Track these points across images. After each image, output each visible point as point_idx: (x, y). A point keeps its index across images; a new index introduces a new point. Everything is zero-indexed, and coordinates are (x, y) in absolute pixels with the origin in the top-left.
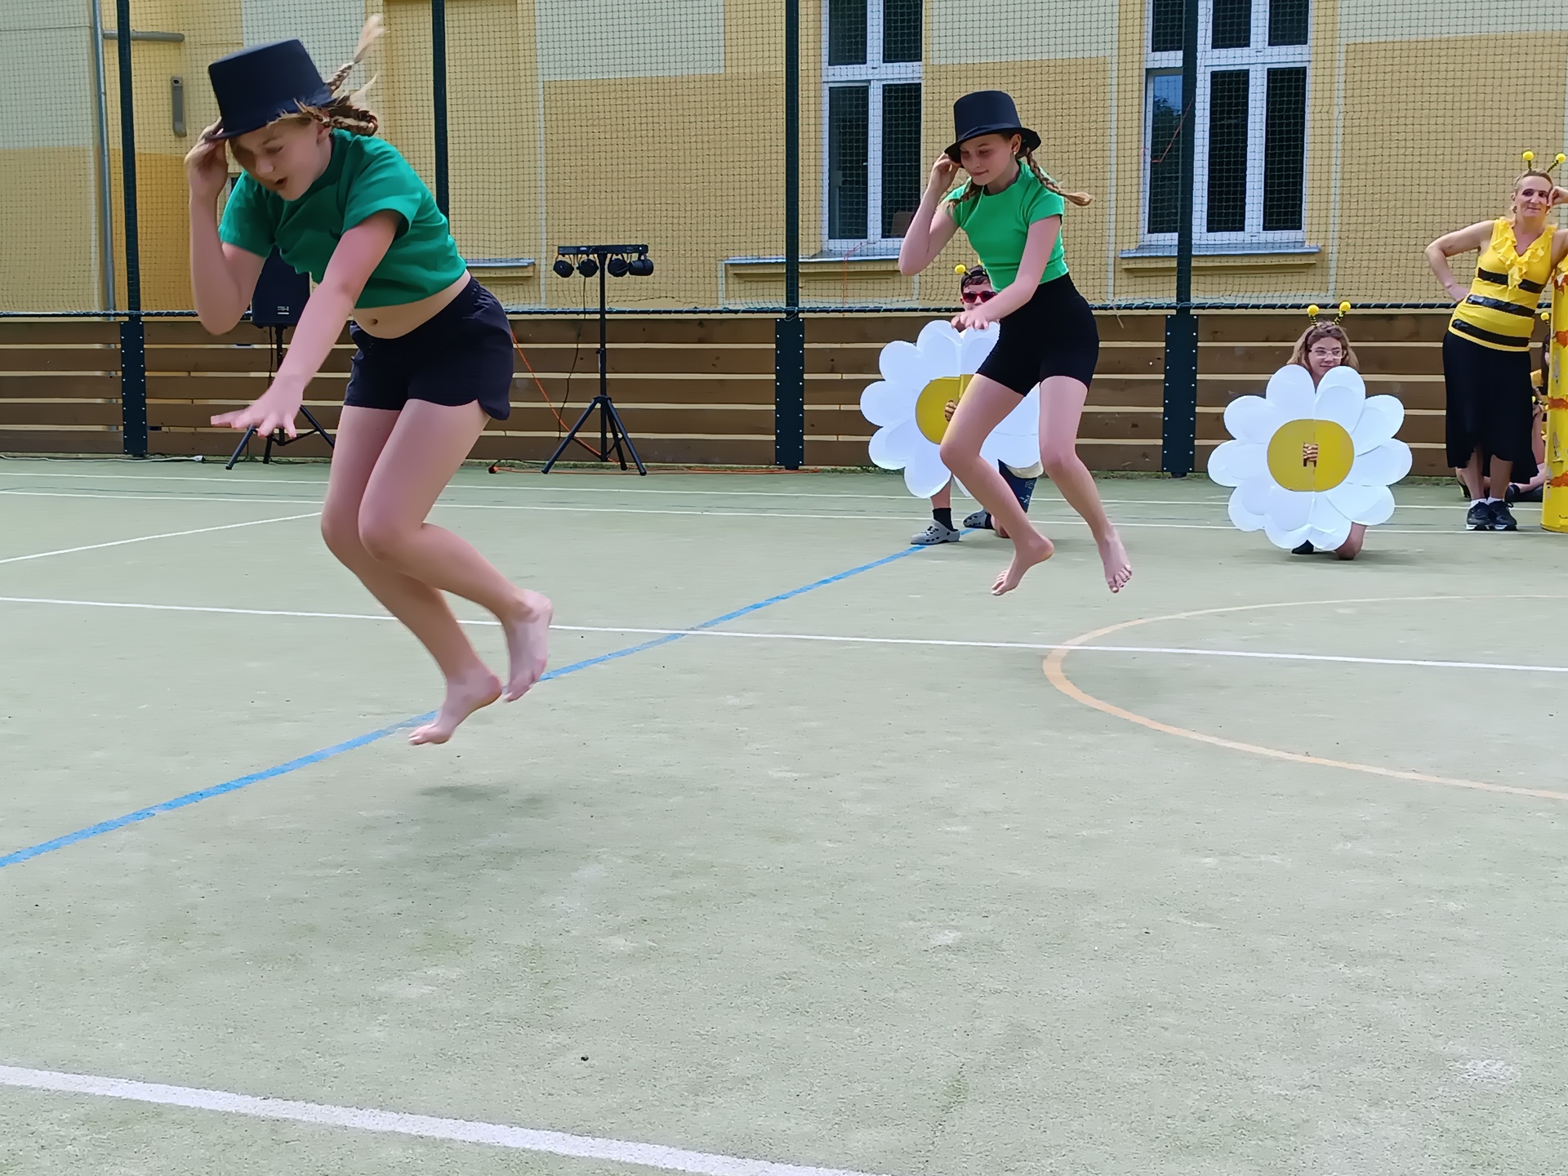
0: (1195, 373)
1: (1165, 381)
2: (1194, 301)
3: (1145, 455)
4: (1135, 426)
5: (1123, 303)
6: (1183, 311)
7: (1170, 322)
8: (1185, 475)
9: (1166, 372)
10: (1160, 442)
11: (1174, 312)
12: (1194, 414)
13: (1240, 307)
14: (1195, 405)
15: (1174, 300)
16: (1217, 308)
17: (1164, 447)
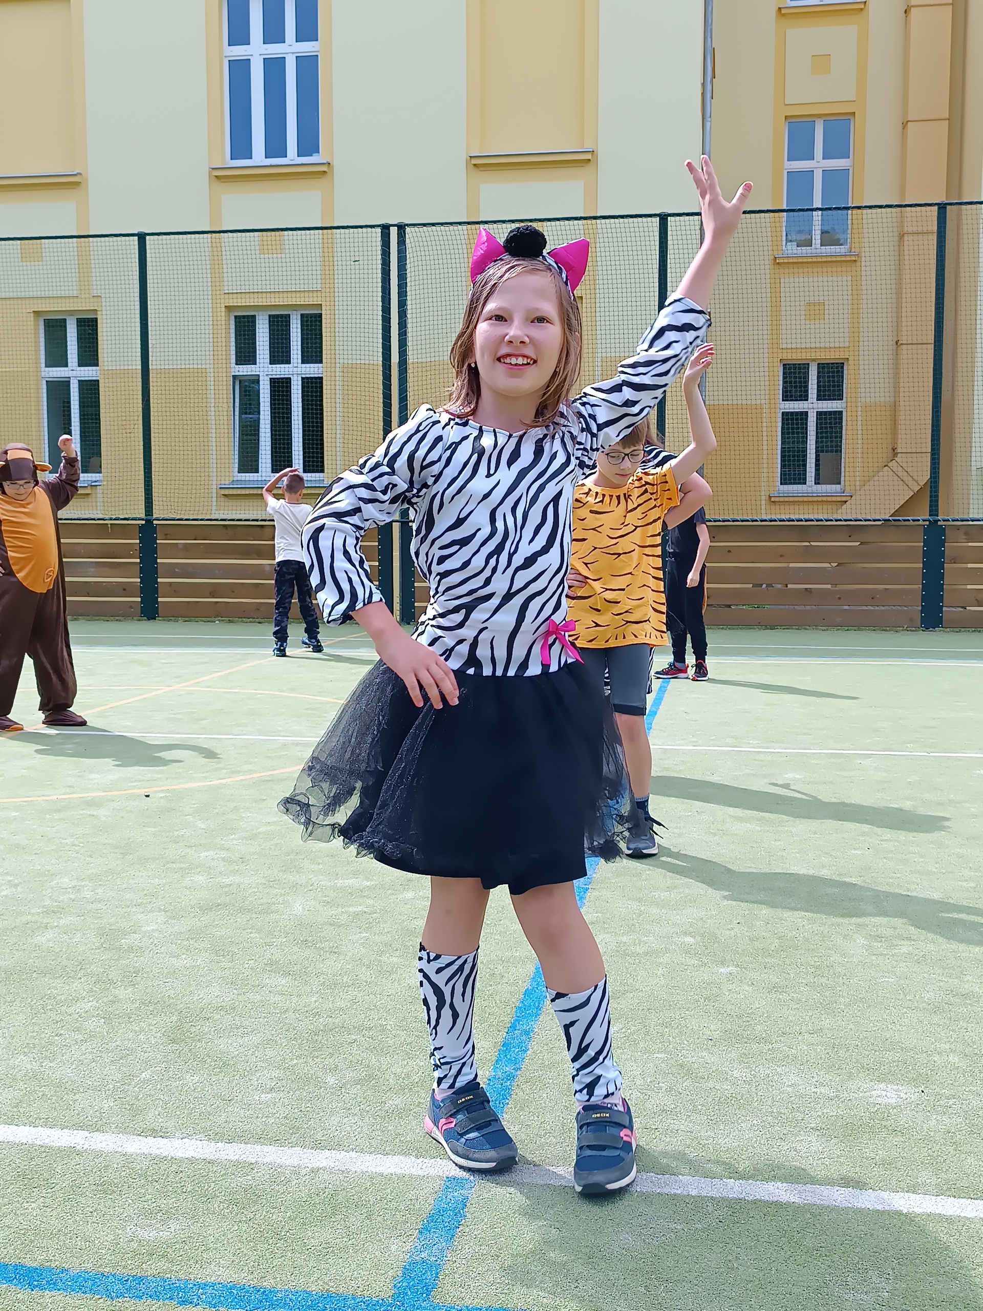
0: (157, 558)
1: (140, 563)
2: (154, 516)
3: (131, 607)
4: (125, 590)
5: (114, 517)
6: (149, 522)
7: (141, 528)
8: (154, 618)
9: (140, 558)
10: (139, 599)
11: (144, 522)
12: (157, 583)
13: (178, 520)
14: (157, 577)
15: (143, 516)
16: (167, 520)
17: (142, 602)
